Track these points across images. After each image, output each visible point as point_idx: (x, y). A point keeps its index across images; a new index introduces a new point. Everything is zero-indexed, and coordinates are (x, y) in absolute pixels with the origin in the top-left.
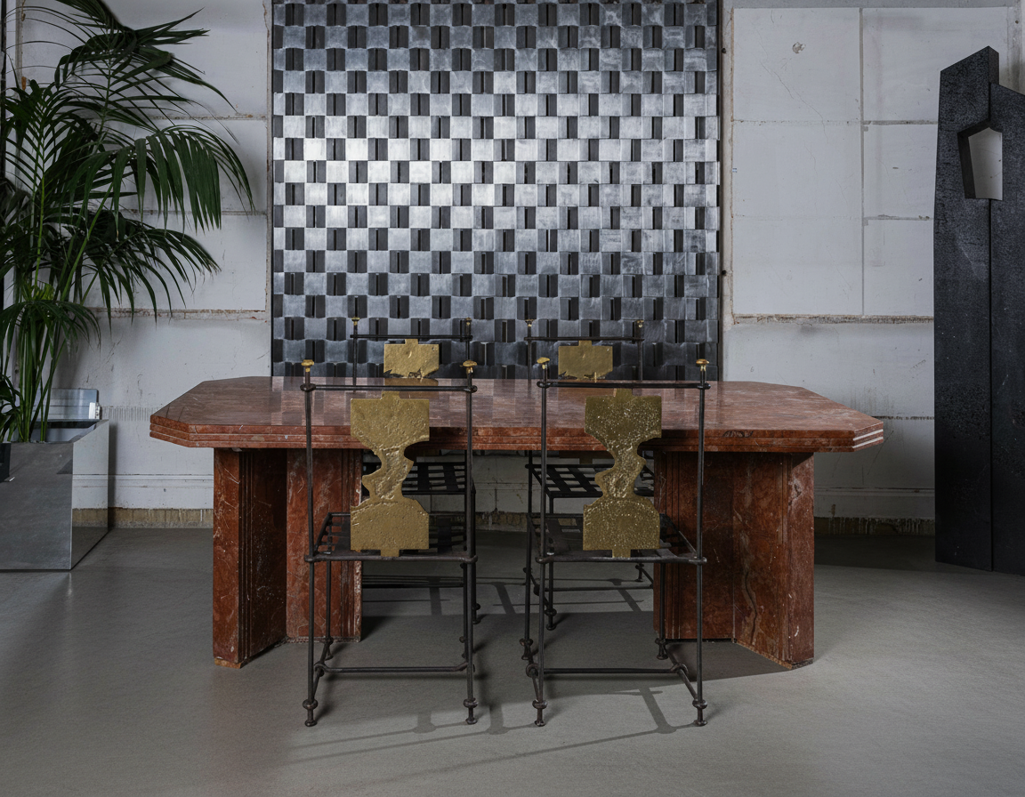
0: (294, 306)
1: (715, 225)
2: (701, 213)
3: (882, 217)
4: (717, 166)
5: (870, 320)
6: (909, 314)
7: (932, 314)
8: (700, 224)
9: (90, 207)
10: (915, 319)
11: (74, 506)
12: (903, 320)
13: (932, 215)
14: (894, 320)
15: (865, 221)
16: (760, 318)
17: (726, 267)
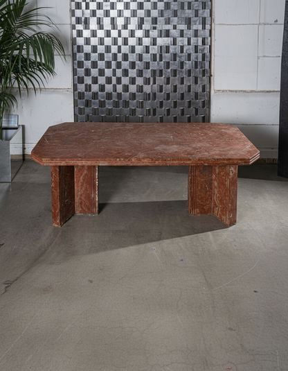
0: (81, 88)
1: (208, 59)
2: (204, 55)
3: (264, 56)
4: (209, 38)
5: (259, 92)
6: (272, 90)
7: (279, 90)
8: (203, 59)
9: (14, 54)
10: (274, 91)
11: (11, 154)
12: (270, 92)
13: (281, 56)
14: (267, 92)
15: (258, 58)
16: (223, 91)
17: (212, 74)
